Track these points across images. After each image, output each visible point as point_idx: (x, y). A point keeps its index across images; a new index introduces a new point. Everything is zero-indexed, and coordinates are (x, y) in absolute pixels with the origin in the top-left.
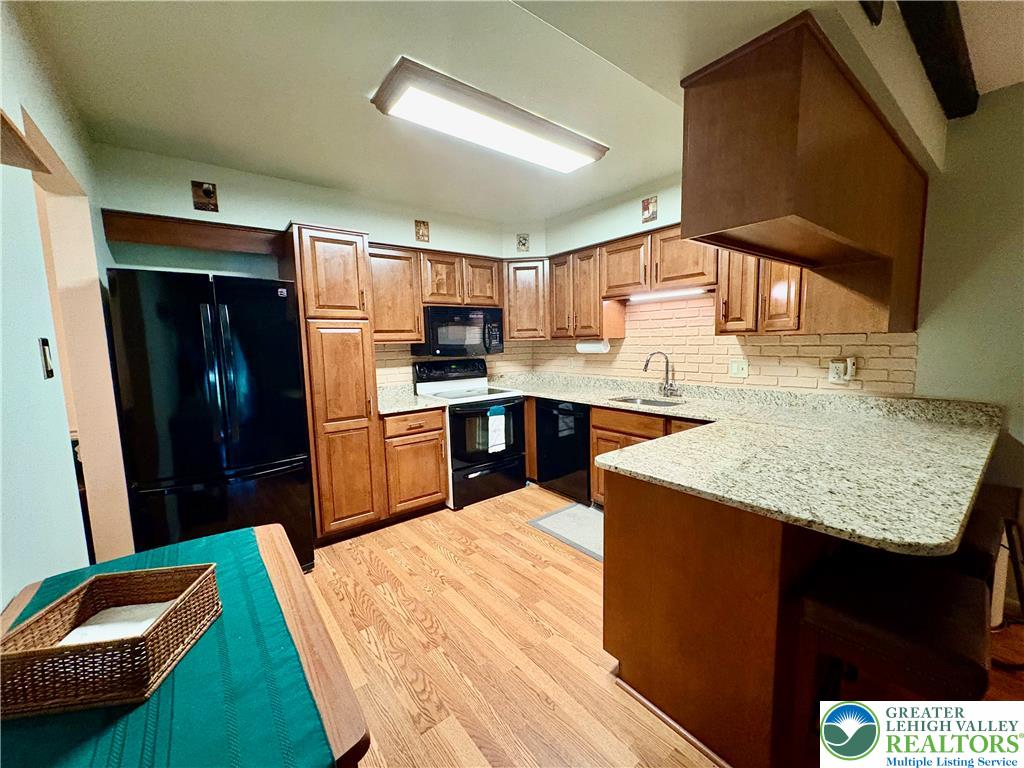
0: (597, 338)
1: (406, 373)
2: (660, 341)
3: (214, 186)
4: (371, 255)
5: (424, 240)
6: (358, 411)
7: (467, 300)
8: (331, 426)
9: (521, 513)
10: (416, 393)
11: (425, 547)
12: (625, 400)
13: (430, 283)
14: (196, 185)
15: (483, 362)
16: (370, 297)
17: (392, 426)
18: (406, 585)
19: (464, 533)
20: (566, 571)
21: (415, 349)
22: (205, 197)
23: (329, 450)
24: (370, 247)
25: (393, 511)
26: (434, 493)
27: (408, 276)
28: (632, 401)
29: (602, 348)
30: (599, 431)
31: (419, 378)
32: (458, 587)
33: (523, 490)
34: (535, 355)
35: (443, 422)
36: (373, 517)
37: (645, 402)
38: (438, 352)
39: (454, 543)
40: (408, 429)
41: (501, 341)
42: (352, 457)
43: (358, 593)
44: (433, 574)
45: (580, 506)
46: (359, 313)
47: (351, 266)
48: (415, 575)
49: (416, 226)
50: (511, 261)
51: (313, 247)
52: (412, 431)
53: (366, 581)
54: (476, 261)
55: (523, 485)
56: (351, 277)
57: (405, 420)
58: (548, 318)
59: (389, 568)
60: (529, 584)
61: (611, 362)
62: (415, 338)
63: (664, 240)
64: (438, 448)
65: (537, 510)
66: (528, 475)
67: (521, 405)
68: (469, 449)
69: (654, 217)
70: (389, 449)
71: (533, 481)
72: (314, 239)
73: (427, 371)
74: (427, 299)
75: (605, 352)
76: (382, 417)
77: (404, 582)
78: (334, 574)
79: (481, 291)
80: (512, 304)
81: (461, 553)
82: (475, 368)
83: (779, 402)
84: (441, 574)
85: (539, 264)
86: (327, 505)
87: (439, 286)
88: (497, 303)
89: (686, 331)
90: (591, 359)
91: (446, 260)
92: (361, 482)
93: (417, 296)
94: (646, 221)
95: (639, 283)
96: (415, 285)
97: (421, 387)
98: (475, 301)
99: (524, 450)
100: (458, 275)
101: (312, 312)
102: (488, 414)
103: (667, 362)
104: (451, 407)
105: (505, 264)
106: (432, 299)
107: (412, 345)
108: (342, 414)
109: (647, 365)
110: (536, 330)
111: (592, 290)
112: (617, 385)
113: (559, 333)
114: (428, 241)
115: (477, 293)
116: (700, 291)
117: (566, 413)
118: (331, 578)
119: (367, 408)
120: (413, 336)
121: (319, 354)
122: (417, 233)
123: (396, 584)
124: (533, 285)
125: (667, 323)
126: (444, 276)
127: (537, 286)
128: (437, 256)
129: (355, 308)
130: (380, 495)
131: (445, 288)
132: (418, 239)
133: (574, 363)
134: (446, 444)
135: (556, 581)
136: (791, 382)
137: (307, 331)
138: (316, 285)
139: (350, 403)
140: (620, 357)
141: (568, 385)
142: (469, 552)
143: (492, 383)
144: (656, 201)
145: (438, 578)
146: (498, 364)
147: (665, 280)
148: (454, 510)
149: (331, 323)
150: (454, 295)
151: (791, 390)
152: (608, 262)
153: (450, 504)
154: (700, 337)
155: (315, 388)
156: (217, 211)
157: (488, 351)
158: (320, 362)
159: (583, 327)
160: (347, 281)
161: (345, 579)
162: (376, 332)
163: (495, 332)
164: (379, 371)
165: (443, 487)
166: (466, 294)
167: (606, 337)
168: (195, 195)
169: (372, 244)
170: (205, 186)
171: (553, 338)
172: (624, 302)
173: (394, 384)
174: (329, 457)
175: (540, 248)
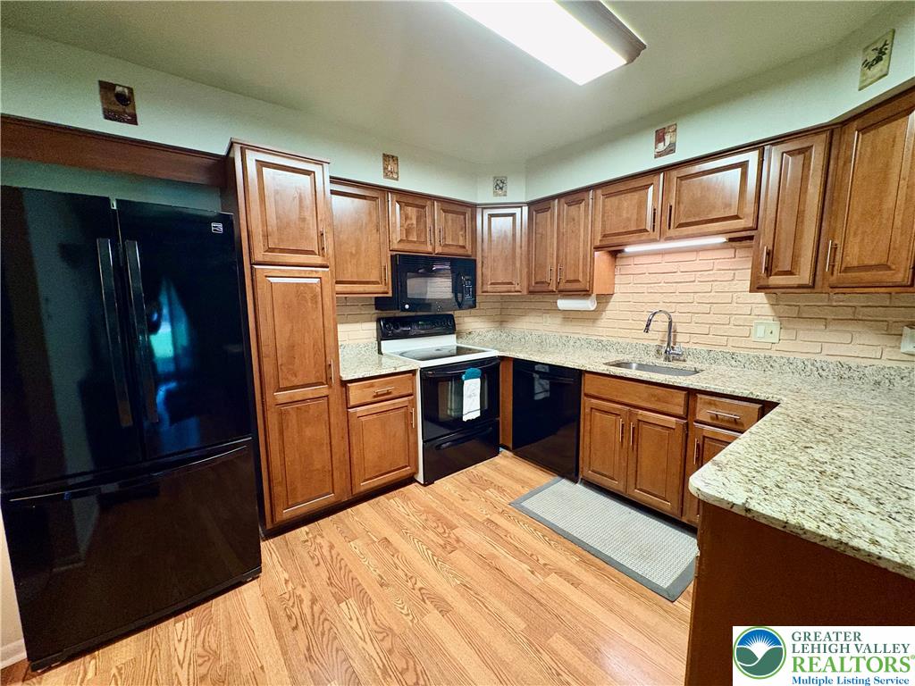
0: (585, 293)
1: (368, 330)
2: (658, 297)
3: (131, 90)
4: (333, 192)
5: (393, 179)
6: (317, 378)
7: (439, 250)
8: (282, 396)
9: (500, 489)
10: (380, 352)
11: (395, 539)
12: (619, 365)
13: (398, 229)
14: (106, 88)
15: (451, 317)
16: (330, 240)
17: (355, 394)
18: (377, 604)
19: (440, 518)
20: (575, 583)
21: (380, 303)
22: (119, 103)
23: (281, 424)
24: (331, 182)
25: (356, 491)
26: (403, 467)
27: (374, 218)
28: (627, 365)
29: (588, 304)
30: (593, 401)
31: (384, 334)
32: (444, 609)
33: (497, 459)
34: (504, 312)
35: (414, 388)
36: (333, 500)
37: (641, 367)
38: (407, 306)
39: (431, 535)
40: (375, 397)
41: (474, 295)
42: (308, 432)
43: (316, 615)
44: (410, 584)
45: (564, 481)
46: (317, 260)
47: (309, 201)
48: (387, 585)
49: (385, 160)
50: (485, 207)
51: (260, 174)
52: (379, 398)
53: (326, 595)
54: (449, 205)
55: (496, 453)
56: (309, 215)
57: (372, 386)
58: (525, 271)
59: (354, 573)
60: (533, 605)
61: (595, 320)
62: (382, 290)
63: (681, 178)
64: (409, 417)
65: (518, 487)
66: (501, 443)
67: (497, 367)
68: (441, 416)
69: (671, 150)
70: (353, 421)
71: (506, 448)
72: (261, 164)
73: (391, 328)
74: (395, 246)
75: (592, 309)
76: (344, 384)
77: (374, 599)
78: (286, 582)
79: (453, 240)
80: (486, 255)
81: (439, 550)
82: (444, 324)
83: (824, 374)
84: (419, 585)
85: (517, 211)
86: (278, 489)
87: (408, 232)
88: (469, 253)
89: (692, 288)
90: (569, 316)
91: (417, 203)
92: (320, 460)
93: (383, 243)
94: (659, 155)
95: (645, 230)
96: (382, 230)
97: (387, 345)
98: (447, 250)
99: (499, 416)
100: (429, 221)
101: (259, 256)
102: (463, 377)
103: (670, 323)
104: (423, 370)
105: (479, 211)
106: (401, 247)
107: (376, 298)
108: (296, 382)
109: (648, 326)
110: (511, 283)
111: (581, 240)
112: (602, 346)
113: (539, 288)
114: (397, 179)
115: (449, 241)
116: (722, 239)
117: (543, 375)
118: (282, 589)
119: (327, 371)
120: (379, 288)
121: (269, 309)
122: (385, 169)
123: (365, 601)
124: (510, 234)
125: (669, 277)
126: (414, 222)
127: (514, 235)
128: (406, 197)
129: (312, 253)
130: (341, 473)
131: (415, 234)
132: (386, 176)
133: (549, 320)
134: (416, 411)
135: (566, 599)
136: (842, 350)
137: (252, 280)
138: (265, 223)
139: (307, 367)
140: (607, 314)
141: (541, 344)
142: (449, 548)
143: (461, 340)
144: (675, 131)
145: (417, 592)
146: (466, 319)
147: (681, 225)
148: (424, 485)
149: (284, 271)
150: (425, 243)
151: (842, 360)
152: (604, 206)
153: (420, 477)
154: (713, 294)
155: (264, 349)
156: (137, 124)
157: (460, 306)
158: (270, 319)
159: (568, 281)
160: (303, 220)
161: (299, 591)
162: (337, 282)
163: (468, 285)
164: (340, 328)
165: (412, 461)
166: (437, 241)
167: (596, 291)
168: (104, 99)
169: (334, 180)
170: (119, 89)
171: (531, 292)
172: (615, 254)
173: (357, 341)
174: (281, 432)
175: (519, 192)
